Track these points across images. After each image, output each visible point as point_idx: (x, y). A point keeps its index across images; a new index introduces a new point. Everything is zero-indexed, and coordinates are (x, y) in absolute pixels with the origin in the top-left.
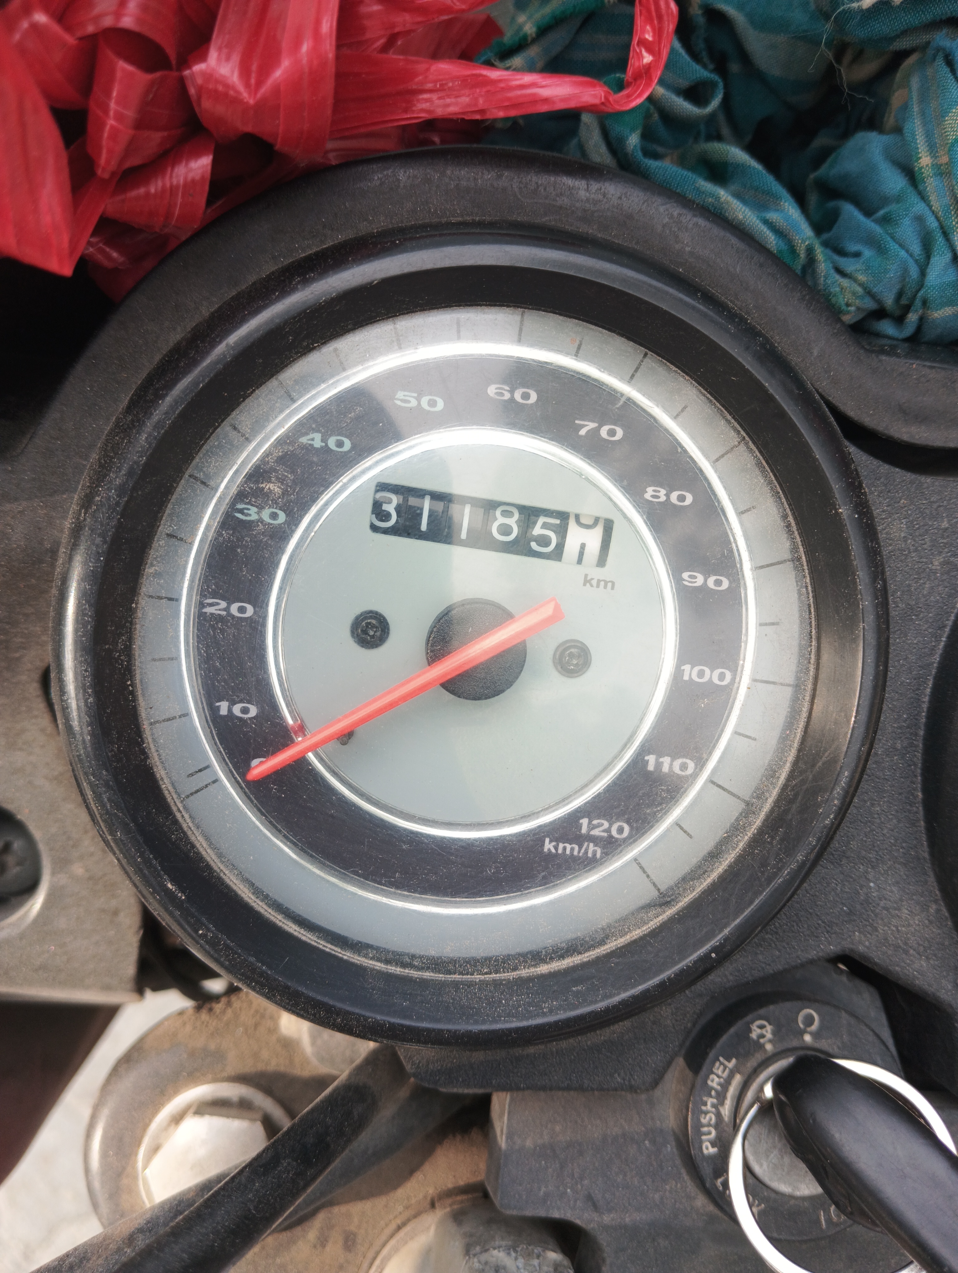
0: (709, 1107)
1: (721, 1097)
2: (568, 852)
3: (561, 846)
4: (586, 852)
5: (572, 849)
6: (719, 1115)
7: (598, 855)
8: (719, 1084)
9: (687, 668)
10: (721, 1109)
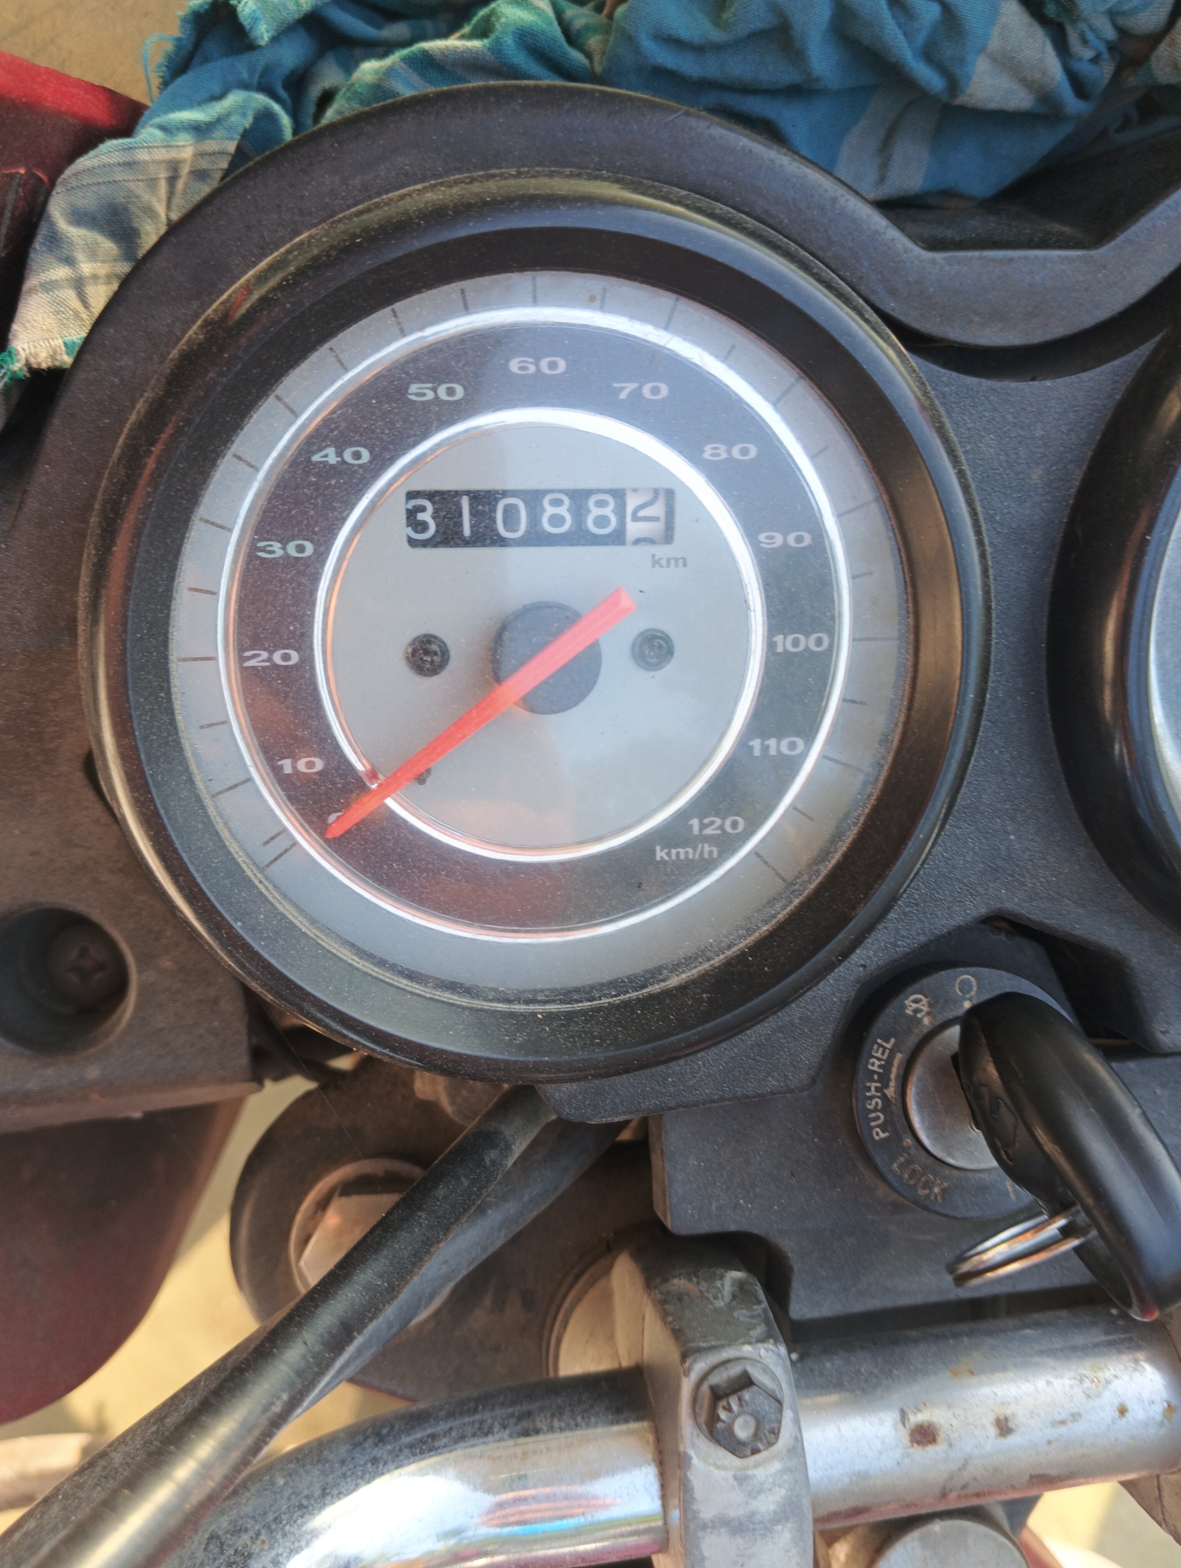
0: (873, 1092)
1: (884, 1079)
2: (682, 857)
3: (674, 851)
4: (702, 852)
5: (687, 853)
6: (884, 1098)
7: (715, 855)
8: (880, 1067)
9: (779, 638)
10: (886, 1092)
